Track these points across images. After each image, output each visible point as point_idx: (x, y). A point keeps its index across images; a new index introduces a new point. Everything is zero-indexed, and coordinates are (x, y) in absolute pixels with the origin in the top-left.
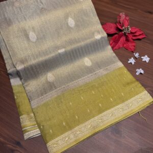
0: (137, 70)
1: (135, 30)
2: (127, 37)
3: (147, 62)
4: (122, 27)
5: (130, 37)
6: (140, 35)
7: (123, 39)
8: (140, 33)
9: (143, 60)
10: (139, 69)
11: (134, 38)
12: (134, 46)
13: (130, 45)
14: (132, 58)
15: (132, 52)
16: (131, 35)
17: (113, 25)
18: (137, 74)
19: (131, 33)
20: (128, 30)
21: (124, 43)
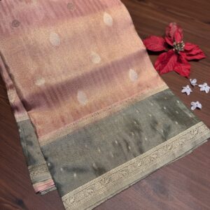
0: (193, 103)
1: (191, 47)
2: (179, 56)
3: (207, 92)
4: (172, 43)
5: (184, 57)
6: (197, 54)
7: (174, 59)
8: (198, 51)
9: (201, 90)
10: (195, 102)
11: (189, 58)
12: (189, 70)
13: (183, 68)
14: (188, 86)
15: (186, 77)
16: (185, 54)
17: (160, 40)
18: (192, 108)
19: (186, 51)
20: (181, 46)
21: (176, 65)
